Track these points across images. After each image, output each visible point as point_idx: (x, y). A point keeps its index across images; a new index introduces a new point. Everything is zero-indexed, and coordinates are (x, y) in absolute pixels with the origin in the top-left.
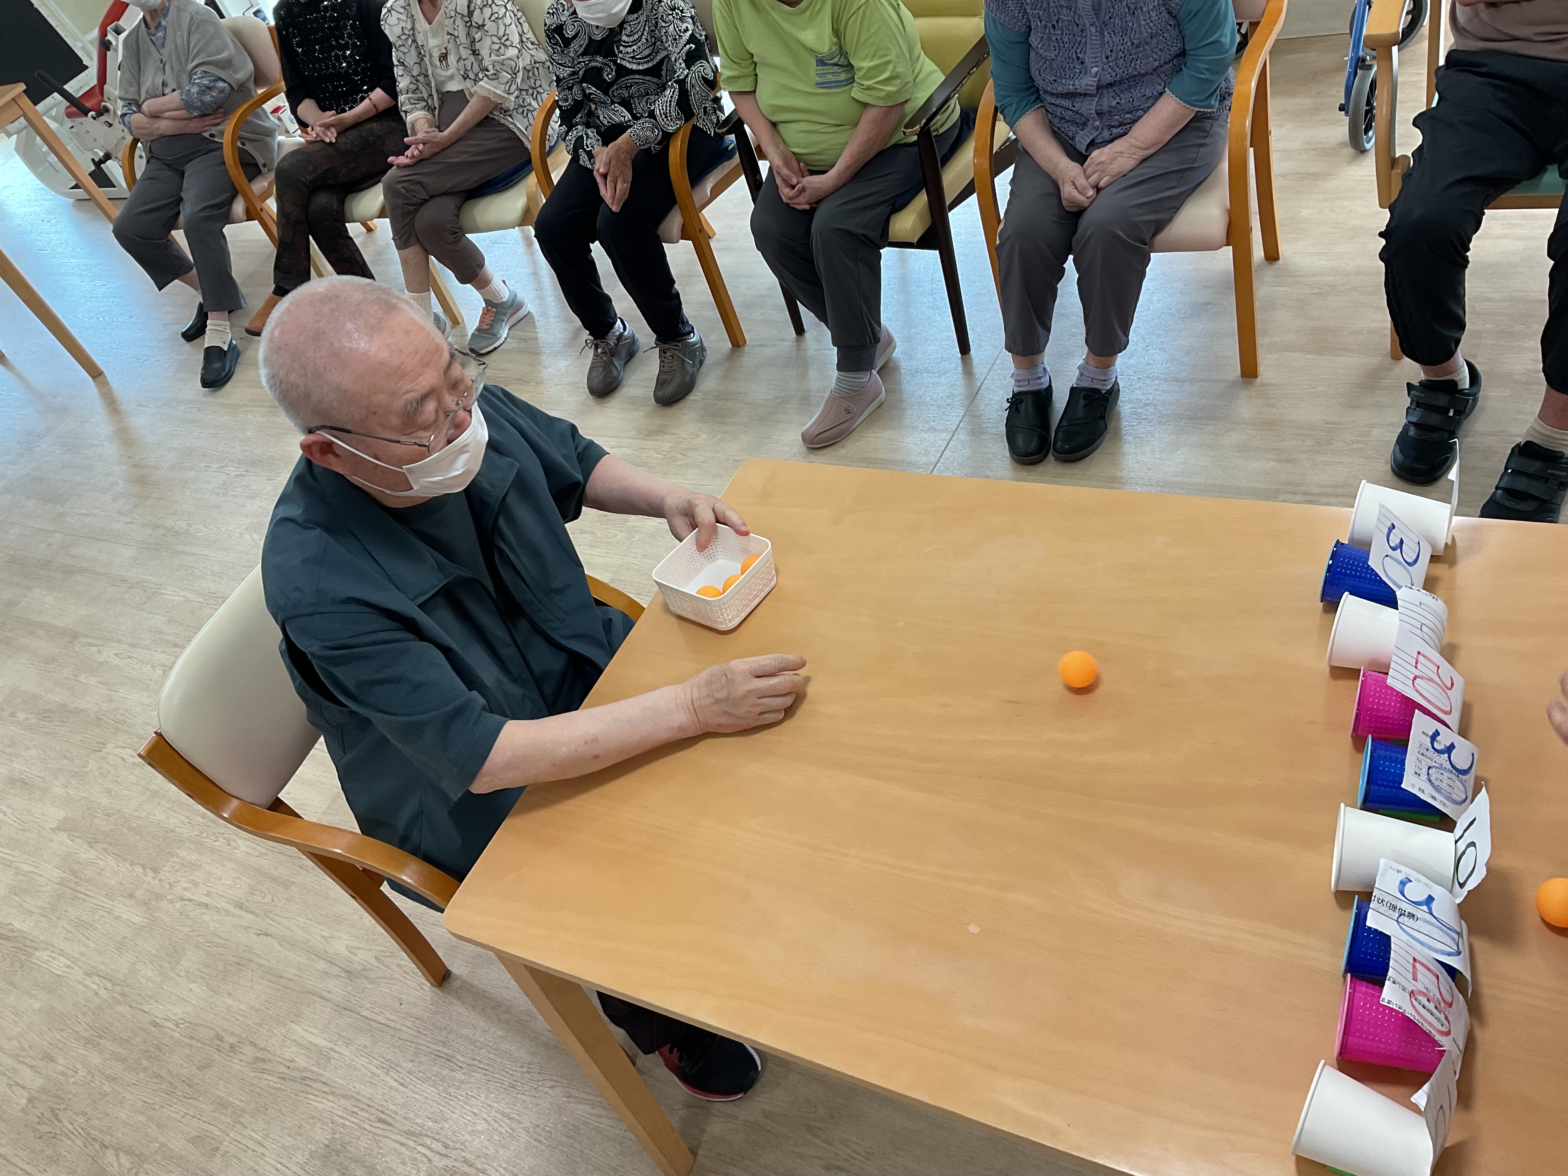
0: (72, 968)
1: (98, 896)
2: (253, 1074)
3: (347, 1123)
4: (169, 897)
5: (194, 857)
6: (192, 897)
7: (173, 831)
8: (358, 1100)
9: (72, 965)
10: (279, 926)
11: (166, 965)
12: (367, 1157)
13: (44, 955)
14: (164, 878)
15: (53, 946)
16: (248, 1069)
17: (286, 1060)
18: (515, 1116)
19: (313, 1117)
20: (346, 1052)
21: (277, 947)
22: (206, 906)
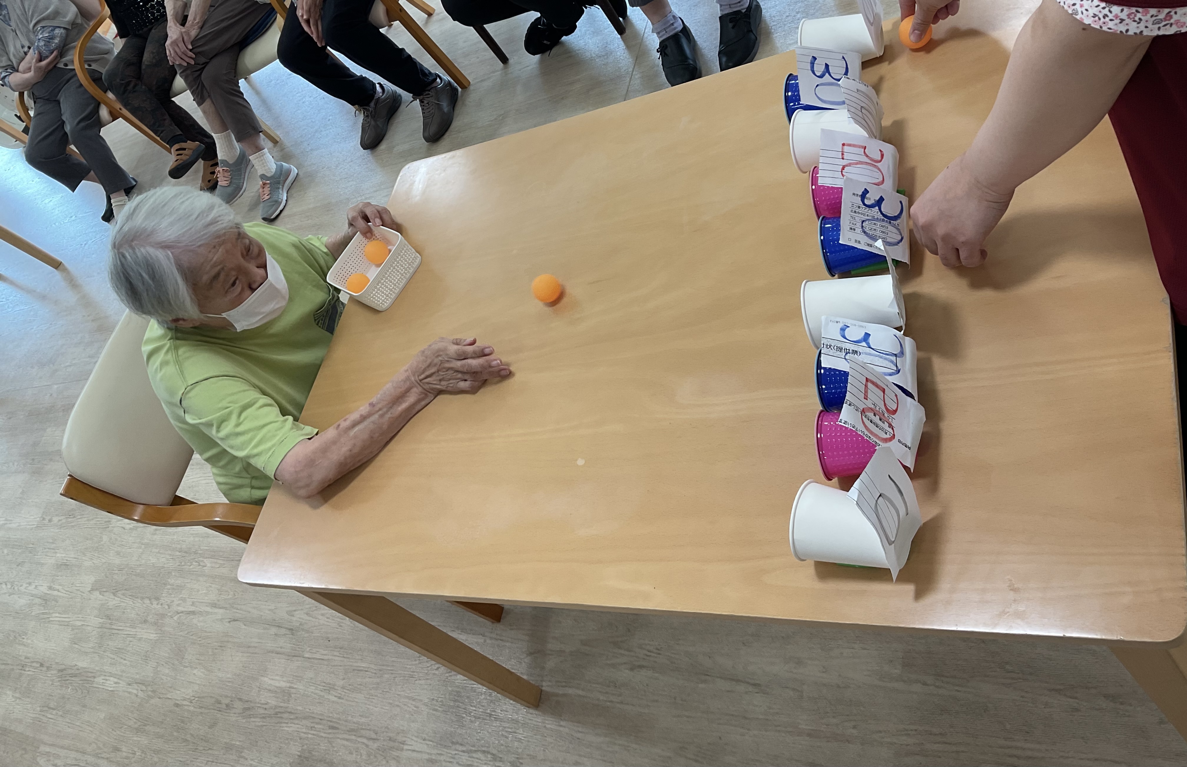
0: (119, 683)
1: (125, 628)
2: (244, 721)
3: (310, 736)
4: (169, 614)
5: (179, 582)
6: (183, 609)
7: (163, 567)
8: (314, 718)
9: (119, 681)
11: (176, 662)
12: (327, 756)
13: (100, 680)
14: (163, 601)
15: (105, 672)
16: (240, 718)
17: (263, 704)
18: (416, 697)
19: (287, 739)
20: (300, 686)
21: (244, 627)
22: (193, 613)
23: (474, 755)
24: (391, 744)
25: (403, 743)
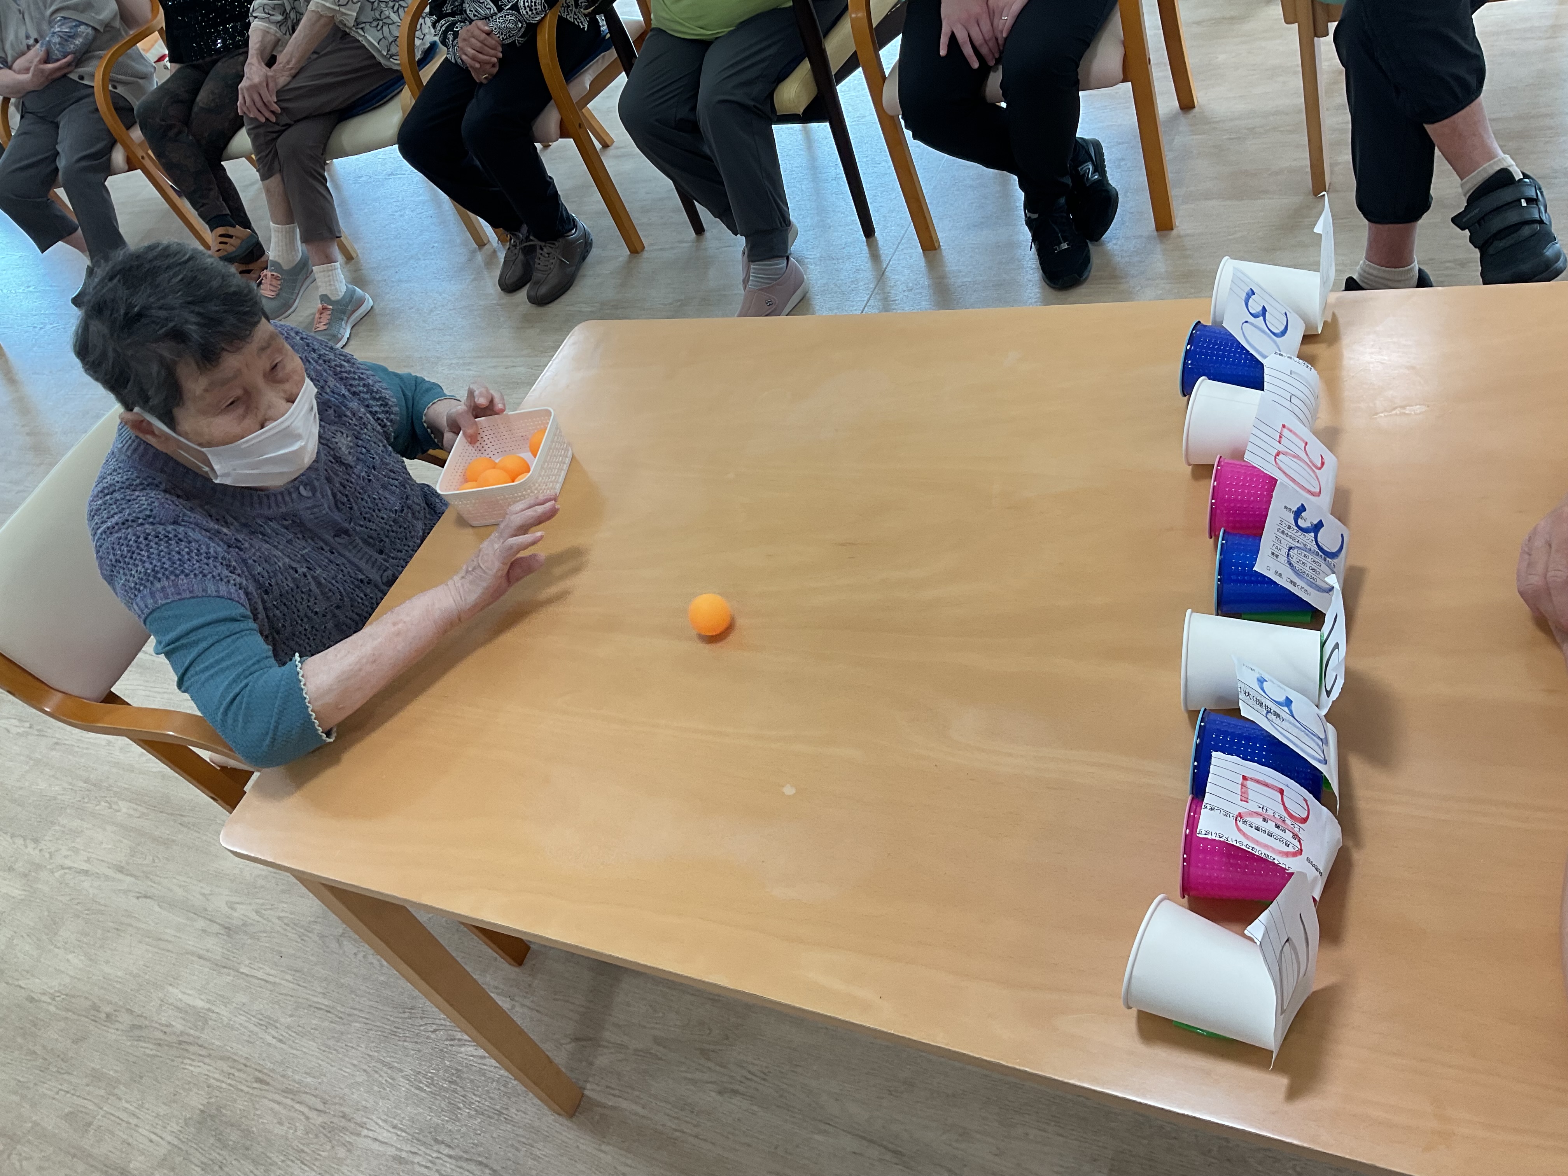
2: (129, 1043)
3: (224, 1085)
4: (49, 867)
5: (76, 823)
6: (72, 865)
7: (55, 799)
8: (235, 1060)
10: (160, 888)
11: (44, 937)
12: (243, 1120)
14: (44, 847)
16: (124, 1038)
17: (162, 1025)
18: (396, 1064)
19: (189, 1083)
20: (224, 1011)
21: (157, 909)
22: (86, 872)
23: (464, 1165)
24: (343, 1123)
25: (362, 1126)
